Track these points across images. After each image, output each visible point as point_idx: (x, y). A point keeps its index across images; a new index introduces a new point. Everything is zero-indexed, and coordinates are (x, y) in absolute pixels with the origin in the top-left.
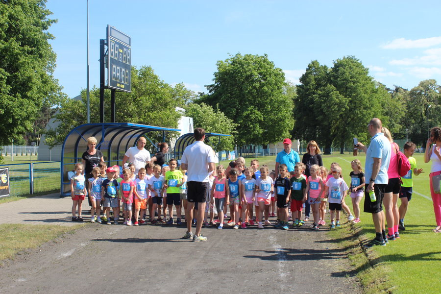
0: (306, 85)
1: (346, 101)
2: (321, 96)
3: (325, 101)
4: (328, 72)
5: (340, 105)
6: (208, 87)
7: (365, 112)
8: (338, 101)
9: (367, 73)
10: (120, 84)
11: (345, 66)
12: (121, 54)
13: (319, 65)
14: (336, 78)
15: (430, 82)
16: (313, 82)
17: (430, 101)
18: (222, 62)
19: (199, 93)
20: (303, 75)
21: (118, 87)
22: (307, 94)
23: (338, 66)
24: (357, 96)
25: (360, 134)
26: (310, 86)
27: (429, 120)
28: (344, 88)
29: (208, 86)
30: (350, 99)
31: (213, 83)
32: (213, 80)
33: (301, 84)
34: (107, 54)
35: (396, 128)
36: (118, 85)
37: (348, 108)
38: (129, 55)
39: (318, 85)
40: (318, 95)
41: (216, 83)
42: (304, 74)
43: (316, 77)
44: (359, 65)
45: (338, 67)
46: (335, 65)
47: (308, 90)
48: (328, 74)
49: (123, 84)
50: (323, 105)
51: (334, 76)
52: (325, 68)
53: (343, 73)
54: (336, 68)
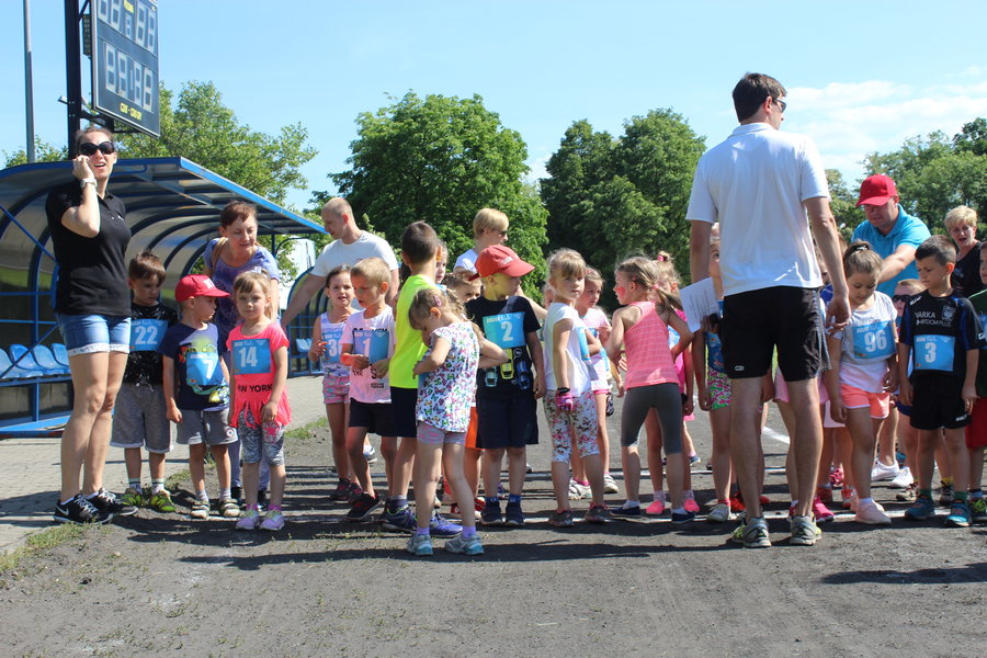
0: (564, 178)
1: (658, 215)
2: (599, 204)
3: (610, 215)
4: (612, 148)
5: (645, 223)
6: (336, 178)
8: (640, 215)
9: (702, 148)
10: (131, 105)
11: (654, 133)
12: (128, 18)
13: (590, 131)
14: (633, 160)
16: (580, 173)
18: (369, 116)
19: (316, 193)
20: (554, 155)
21: (123, 114)
22: (567, 199)
23: (635, 133)
24: (682, 202)
26: (572, 182)
28: (651, 186)
29: (336, 176)
30: (667, 208)
31: (350, 167)
32: (348, 162)
33: (549, 176)
34: (87, 12)
36: (124, 108)
37: (664, 229)
38: (153, 23)
39: (591, 179)
40: (592, 202)
41: (355, 168)
42: (556, 152)
43: (587, 160)
44: (683, 131)
45: (636, 135)
46: (628, 131)
47: (567, 188)
48: (613, 153)
49: (137, 108)
50: (605, 224)
51: (627, 156)
52: (605, 137)
53: (649, 151)
54: (631, 138)
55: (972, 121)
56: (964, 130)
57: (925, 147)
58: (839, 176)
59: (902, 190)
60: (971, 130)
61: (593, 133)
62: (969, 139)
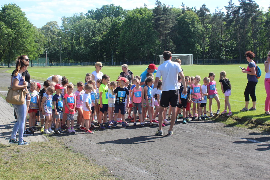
1: (13, 33)
5: (9, 35)
7: (25, 40)
8: (8, 33)
9: (24, 15)
11: (10, 9)
14: (5, 17)
17: (53, 34)
24: (19, 29)
27: (53, 46)
28: (10, 24)
30: (15, 31)
35: (41, 51)
37: (14, 37)
44: (19, 10)
45: (5, 10)
46: (2, 9)
51: (2, 16)
53: (9, 14)
54: (3, 11)
55: (90, 10)
56: (88, 12)
57: (79, 16)
58: (57, 23)
59: (73, 27)
60: (90, 13)
62: (89, 15)
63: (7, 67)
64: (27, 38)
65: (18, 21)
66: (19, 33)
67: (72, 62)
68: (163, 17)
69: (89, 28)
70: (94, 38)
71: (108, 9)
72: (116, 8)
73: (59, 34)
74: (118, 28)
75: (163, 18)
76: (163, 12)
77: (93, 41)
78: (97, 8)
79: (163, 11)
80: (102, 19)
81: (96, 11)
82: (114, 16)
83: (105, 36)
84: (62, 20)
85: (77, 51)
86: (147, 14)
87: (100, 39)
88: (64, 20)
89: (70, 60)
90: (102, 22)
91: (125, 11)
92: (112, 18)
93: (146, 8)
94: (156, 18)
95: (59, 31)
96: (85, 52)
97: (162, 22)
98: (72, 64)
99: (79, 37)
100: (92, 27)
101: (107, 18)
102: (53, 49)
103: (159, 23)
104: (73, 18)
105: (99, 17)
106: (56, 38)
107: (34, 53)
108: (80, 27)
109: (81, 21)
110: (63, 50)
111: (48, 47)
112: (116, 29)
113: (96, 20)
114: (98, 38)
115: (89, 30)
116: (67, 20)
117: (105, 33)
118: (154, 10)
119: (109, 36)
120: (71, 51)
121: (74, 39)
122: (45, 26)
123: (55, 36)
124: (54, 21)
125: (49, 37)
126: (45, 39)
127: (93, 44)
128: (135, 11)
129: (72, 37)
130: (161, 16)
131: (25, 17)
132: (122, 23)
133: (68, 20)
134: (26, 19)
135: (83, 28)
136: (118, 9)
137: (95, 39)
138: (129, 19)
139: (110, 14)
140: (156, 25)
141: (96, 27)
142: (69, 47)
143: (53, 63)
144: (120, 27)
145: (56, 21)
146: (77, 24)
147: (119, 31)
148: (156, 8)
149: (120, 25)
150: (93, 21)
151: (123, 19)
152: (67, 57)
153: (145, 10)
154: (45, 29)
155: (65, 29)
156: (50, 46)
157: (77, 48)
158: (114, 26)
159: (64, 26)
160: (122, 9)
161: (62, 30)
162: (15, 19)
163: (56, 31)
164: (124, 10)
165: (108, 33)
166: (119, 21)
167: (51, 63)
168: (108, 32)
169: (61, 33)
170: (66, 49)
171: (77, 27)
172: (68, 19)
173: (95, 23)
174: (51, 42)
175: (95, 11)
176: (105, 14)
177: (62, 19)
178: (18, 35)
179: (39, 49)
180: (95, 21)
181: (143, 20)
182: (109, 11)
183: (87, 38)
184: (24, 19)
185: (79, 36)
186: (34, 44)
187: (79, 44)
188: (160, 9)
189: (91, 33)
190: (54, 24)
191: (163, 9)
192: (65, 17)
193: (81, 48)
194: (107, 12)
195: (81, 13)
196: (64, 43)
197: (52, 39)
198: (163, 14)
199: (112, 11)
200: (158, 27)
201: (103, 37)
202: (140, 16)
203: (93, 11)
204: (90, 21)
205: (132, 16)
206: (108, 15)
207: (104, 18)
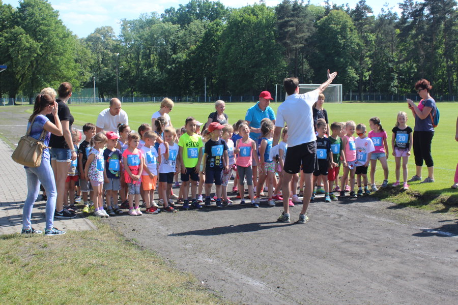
1: (38, 46)
2: (7, 40)
3: (13, 45)
4: (13, 12)
5: (30, 49)
7: (58, 58)
8: (29, 46)
9: (57, 16)
11: (34, 6)
14: (24, 19)
15: (106, 29)
17: (106, 48)
24: (49, 40)
25: (52, 82)
27: (106, 68)
28: (34, 31)
30: (42, 43)
35: (86, 77)
37: (40, 53)
40: (4, 39)
44: (48, 7)
45: (24, 7)
46: (21, 5)
48: (13, 15)
50: (11, 50)
51: (20, 17)
52: (9, 7)
53: (32, 15)
54: (22, 8)
55: (169, 8)
56: (165, 12)
57: (149, 17)
58: (112, 29)
59: (140, 37)
60: (168, 12)
61: (3, 5)
62: (167, 16)
63: (29, 103)
64: (61, 54)
65: (46, 25)
66: (49, 47)
67: (137, 97)
68: (292, 20)
69: (166, 38)
70: (174, 56)
71: (198, 7)
72: (213, 5)
73: (116, 49)
74: (216, 39)
75: (293, 22)
76: (292, 12)
77: (174, 61)
78: (180, 5)
79: (293, 10)
80: (189, 23)
81: (179, 10)
82: (209, 18)
83: (193, 52)
84: (122, 25)
85: (146, 77)
86: (265, 16)
87: (185, 57)
88: (125, 24)
89: (134, 93)
90: (189, 29)
91: (227, 10)
92: (206, 21)
93: (263, 5)
94: (280, 22)
95: (115, 43)
96: (160, 80)
97: (290, 29)
98: (137, 100)
99: (150, 54)
100: (172, 37)
101: (197, 22)
102: (106, 73)
103: (286, 30)
104: (139, 21)
105: (184, 20)
106: (111, 55)
107: (73, 80)
108: (152, 36)
109: (153, 26)
110: (122, 76)
111: (97, 70)
112: (213, 40)
113: (179, 25)
114: (182, 56)
115: (167, 41)
116: (129, 25)
117: (193, 47)
118: (276, 9)
119: (199, 52)
120: (137, 77)
121: (140, 56)
122: (93, 36)
123: (109, 52)
124: (107, 27)
125: (99, 53)
126: (92, 57)
127: (174, 65)
128: (244, 11)
129: (138, 54)
130: (289, 18)
131: (59, 19)
132: (222, 31)
133: (131, 24)
134: (59, 22)
135: (156, 39)
136: (216, 7)
137: (177, 58)
138: (235, 24)
139: (203, 14)
140: (280, 34)
141: (178, 38)
142: (133, 70)
143: (105, 98)
144: (220, 38)
145: (110, 27)
146: (146, 32)
147: (217, 44)
148: (280, 5)
149: (219, 33)
150: (174, 26)
151: (225, 23)
152: (129, 87)
153: (262, 8)
154: (92, 41)
155: (126, 40)
156: (100, 68)
157: (145, 72)
158: (209, 35)
159: (124, 35)
160: (222, 7)
161: (121, 42)
162: (41, 22)
163: (112, 43)
164: (226, 8)
165: (199, 48)
166: (217, 26)
167: (103, 97)
168: (199, 46)
169: (118, 46)
170: (127, 73)
171: (146, 36)
172: (130, 22)
173: (177, 31)
174: (102, 61)
175: (176, 10)
176: (193, 15)
177: (122, 23)
178: (46, 49)
179: (82, 74)
180: (177, 26)
181: (258, 26)
182: (201, 10)
183: (163, 56)
184: (57, 23)
185: (150, 52)
186: (73, 64)
187: (149, 65)
188: (287, 6)
189: (170, 47)
190: (108, 32)
191: (293, 7)
192: (125, 19)
193: (152, 73)
194: (198, 12)
195: (153, 13)
196: (124, 63)
197: (103, 56)
198: (293, 16)
199: (206, 10)
200: (284, 38)
201: (190, 54)
202: (253, 19)
203: (174, 10)
204: (169, 26)
205: (240, 19)
206: (200, 16)
207: (192, 21)
